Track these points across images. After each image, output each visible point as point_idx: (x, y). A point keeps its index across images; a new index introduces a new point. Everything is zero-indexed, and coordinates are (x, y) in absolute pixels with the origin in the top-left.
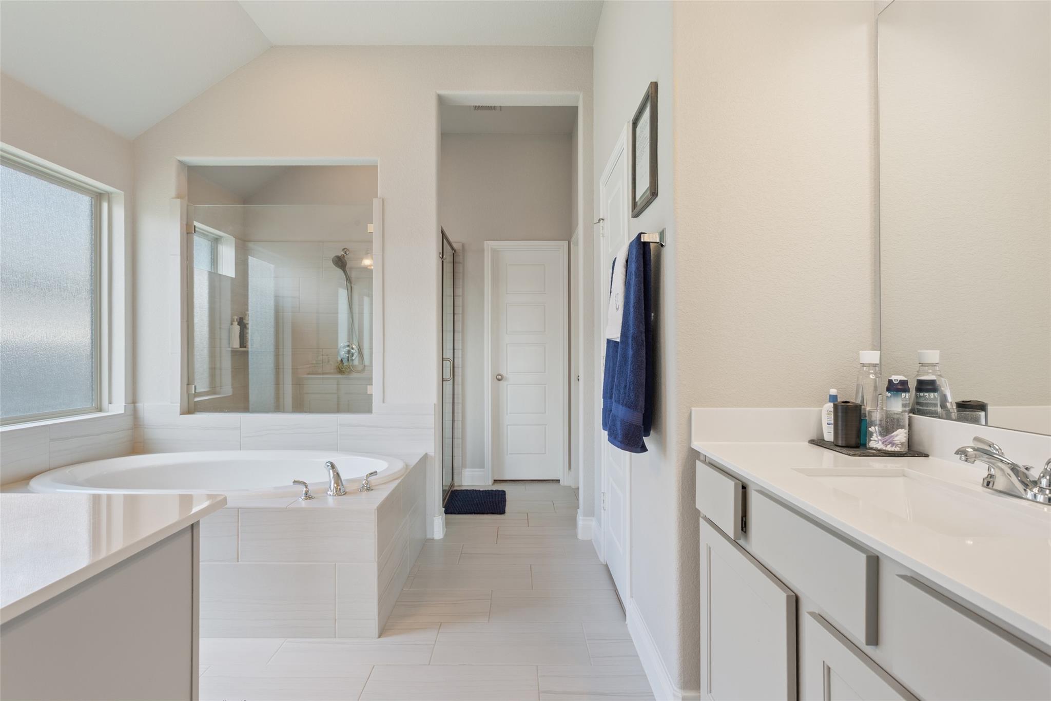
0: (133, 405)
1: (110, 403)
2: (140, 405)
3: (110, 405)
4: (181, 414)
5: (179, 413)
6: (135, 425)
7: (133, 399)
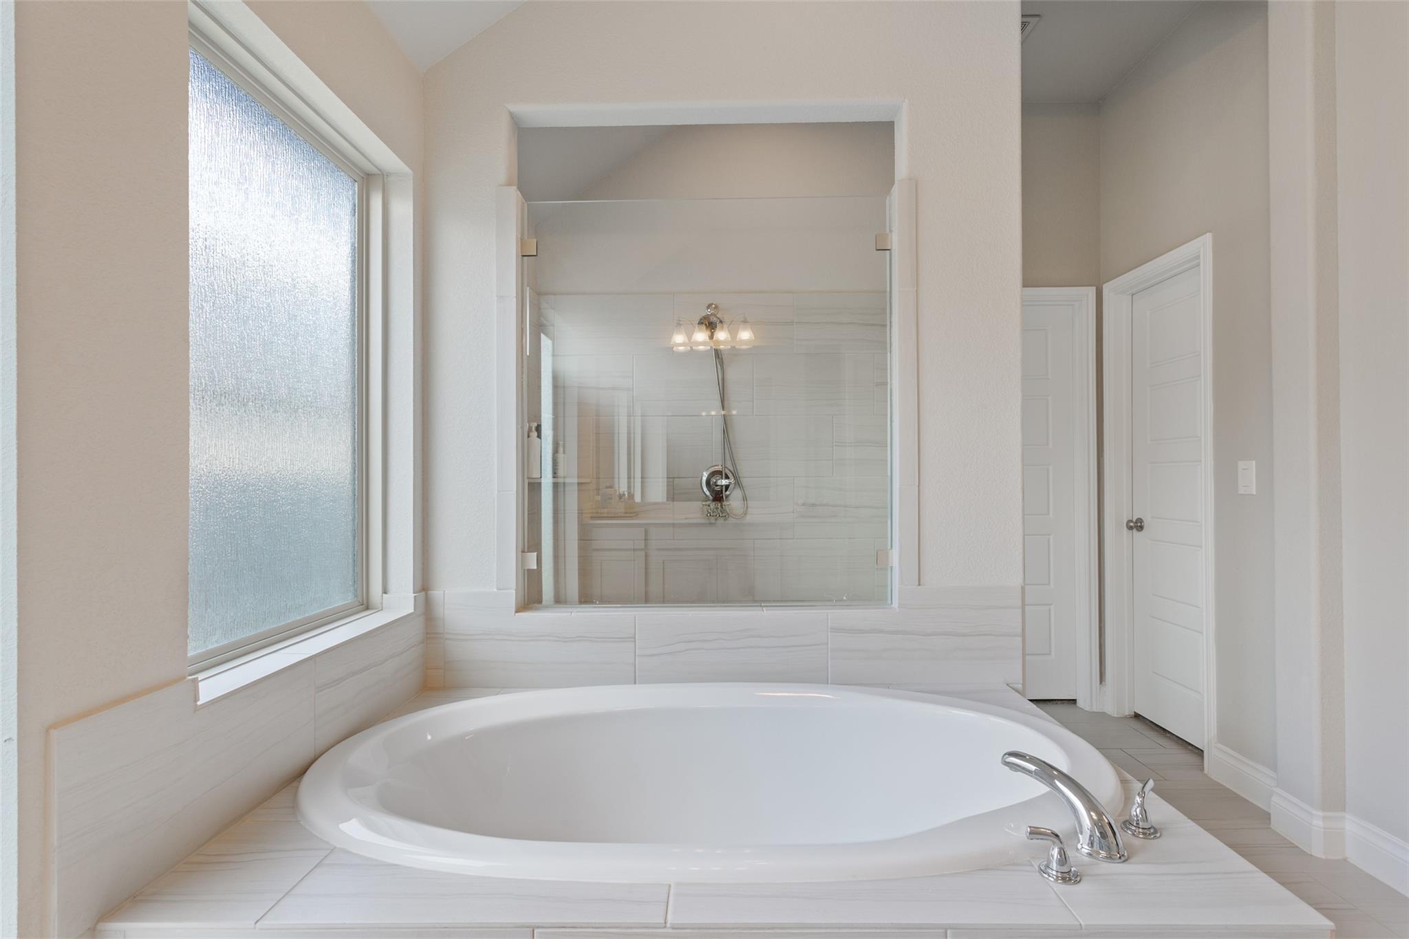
0: (423, 593)
1: (385, 592)
2: (437, 594)
3: (384, 595)
4: (516, 612)
5: (514, 610)
6: (427, 633)
7: (424, 584)
